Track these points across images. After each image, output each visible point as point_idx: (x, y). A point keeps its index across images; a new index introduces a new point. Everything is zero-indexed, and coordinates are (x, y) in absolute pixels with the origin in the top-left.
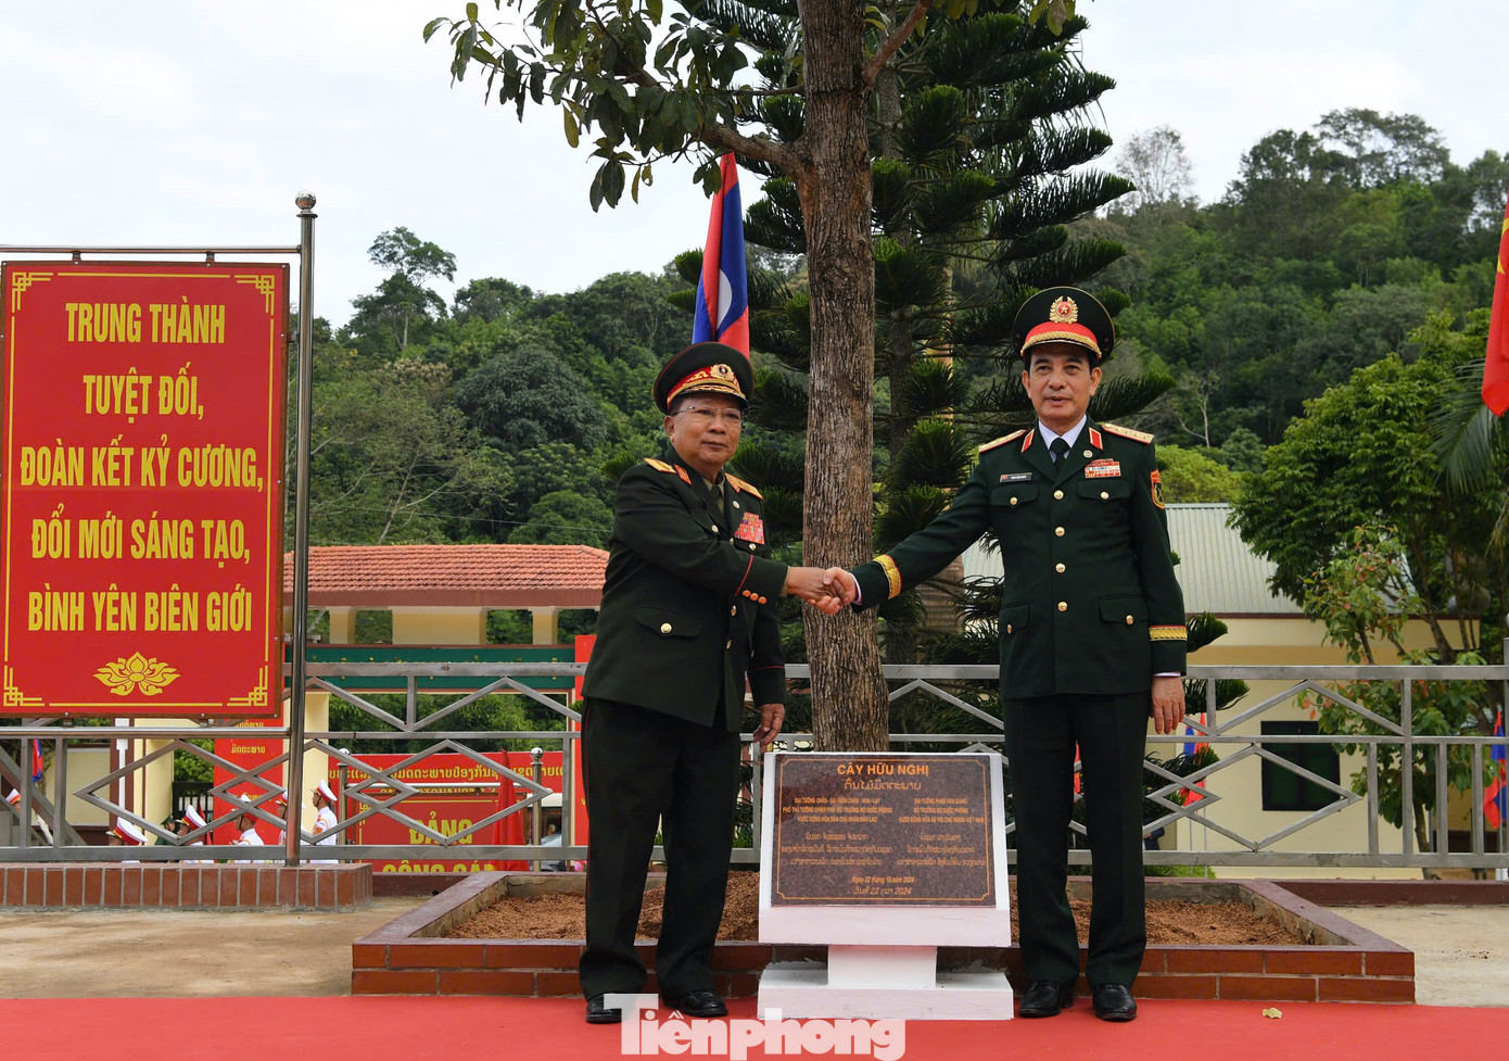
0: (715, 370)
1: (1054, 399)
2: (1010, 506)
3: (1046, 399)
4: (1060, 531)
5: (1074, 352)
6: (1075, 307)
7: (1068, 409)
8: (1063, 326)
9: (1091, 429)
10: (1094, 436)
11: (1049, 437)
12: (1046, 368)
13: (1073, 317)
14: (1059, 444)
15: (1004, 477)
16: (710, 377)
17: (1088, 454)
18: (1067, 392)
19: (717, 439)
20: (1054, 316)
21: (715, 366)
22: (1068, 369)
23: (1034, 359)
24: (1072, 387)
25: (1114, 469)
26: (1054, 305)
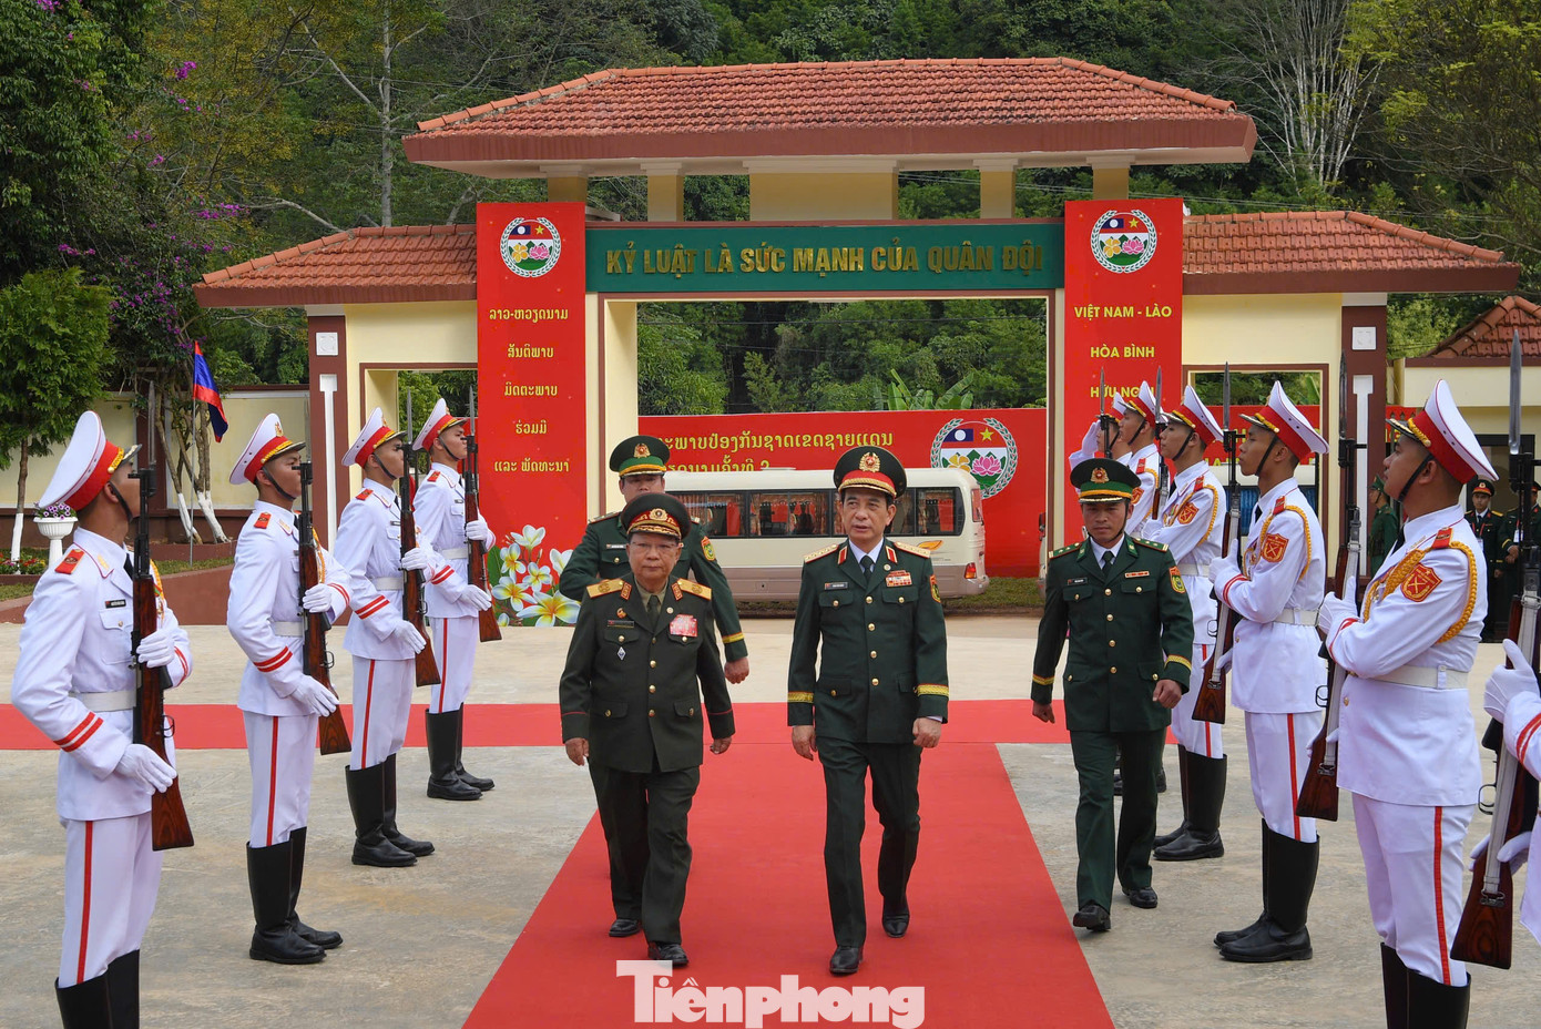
0: (653, 513)
1: (858, 527)
2: (833, 608)
3: (853, 526)
4: (871, 626)
5: (875, 495)
6: (878, 460)
7: (869, 535)
8: (869, 474)
9: (887, 548)
10: (891, 554)
11: (859, 555)
12: (855, 504)
13: (876, 468)
14: (866, 560)
15: (827, 585)
16: (649, 519)
17: (887, 567)
18: (867, 523)
19: (654, 564)
20: (863, 466)
21: (654, 511)
22: (870, 505)
23: (847, 496)
24: (872, 520)
25: (906, 579)
26: (863, 458)
